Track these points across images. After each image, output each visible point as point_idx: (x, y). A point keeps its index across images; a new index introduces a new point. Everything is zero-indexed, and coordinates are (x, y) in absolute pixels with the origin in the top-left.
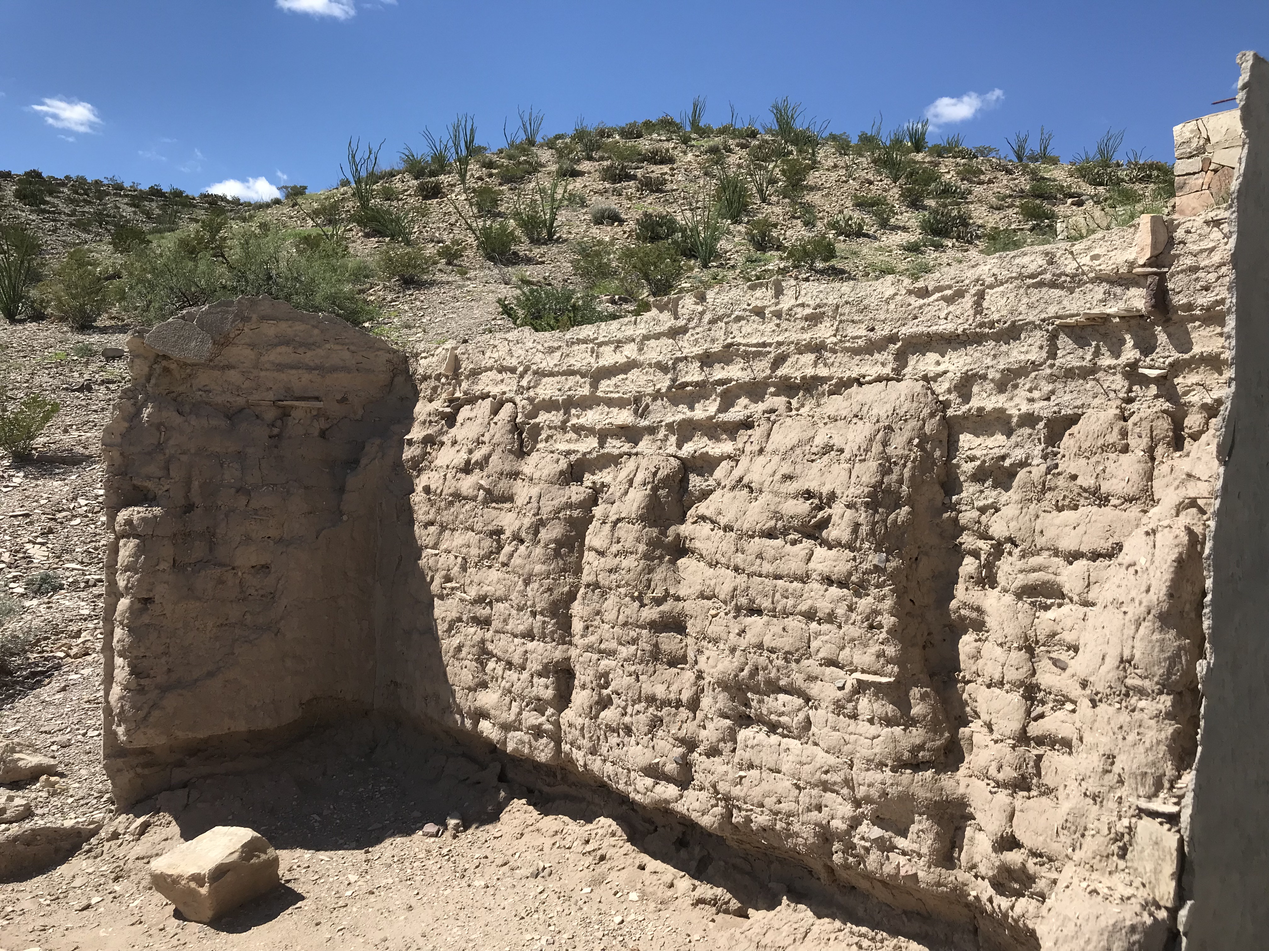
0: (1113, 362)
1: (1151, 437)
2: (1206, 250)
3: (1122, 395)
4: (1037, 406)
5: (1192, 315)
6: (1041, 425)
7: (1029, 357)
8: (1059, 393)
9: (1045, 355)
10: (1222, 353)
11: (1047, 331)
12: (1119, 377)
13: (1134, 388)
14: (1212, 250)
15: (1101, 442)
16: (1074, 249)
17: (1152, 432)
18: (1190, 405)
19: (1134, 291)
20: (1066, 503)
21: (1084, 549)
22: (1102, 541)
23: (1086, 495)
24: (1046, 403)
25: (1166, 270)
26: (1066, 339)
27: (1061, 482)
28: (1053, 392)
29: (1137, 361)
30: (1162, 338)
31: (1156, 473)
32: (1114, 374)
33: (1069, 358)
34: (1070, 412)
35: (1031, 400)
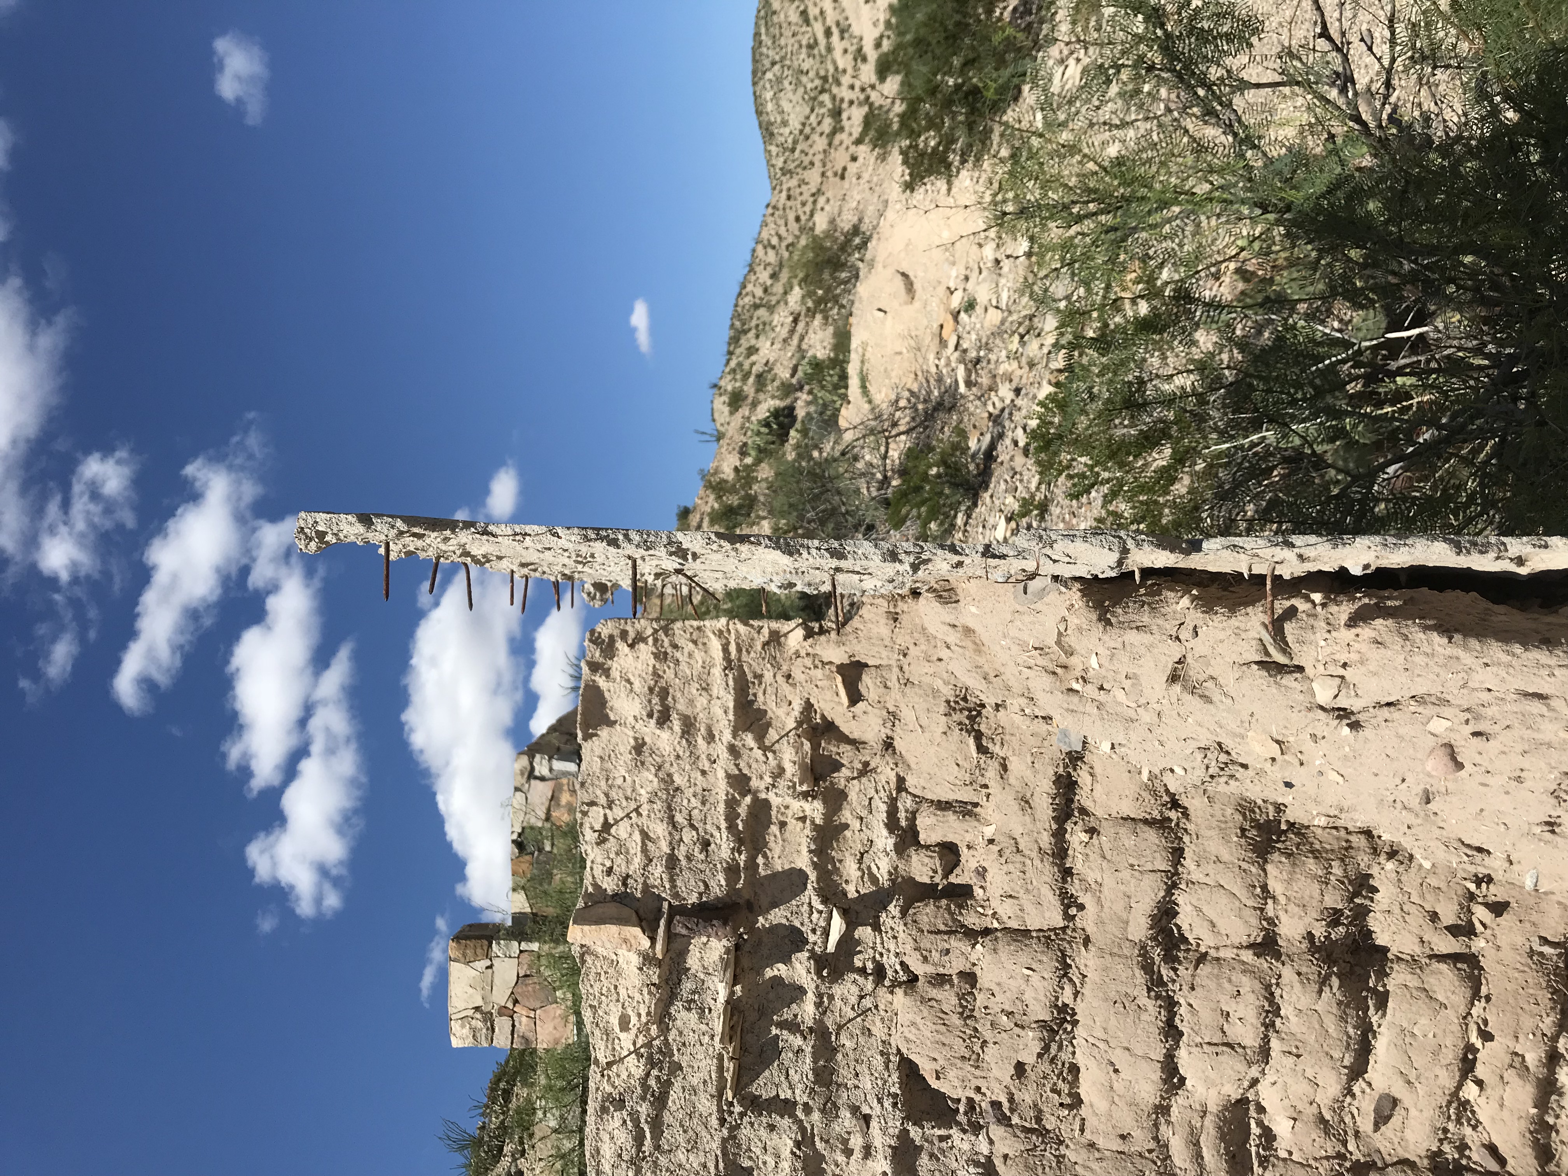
0: (810, 997)
1: (950, 933)
2: (644, 844)
3: (869, 986)
4: (878, 1140)
5: (746, 868)
6: (915, 1133)
7: (786, 1153)
8: (856, 1097)
9: (786, 1122)
10: (813, 822)
11: (742, 1115)
12: (838, 990)
13: (858, 963)
14: (645, 835)
15: (956, 1020)
16: (603, 1061)
17: (939, 932)
18: (894, 873)
19: (693, 961)
20: (1065, 1088)
21: (1158, 1052)
22: (1145, 1017)
23: (1054, 1047)
24: (874, 1124)
25: (665, 905)
26: (761, 1081)
27: (1026, 1096)
28: (855, 1110)
29: (813, 955)
30: (777, 916)
31: (1014, 924)
32: (831, 997)
33: (795, 1077)
34: (895, 1077)
35: (868, 1151)
